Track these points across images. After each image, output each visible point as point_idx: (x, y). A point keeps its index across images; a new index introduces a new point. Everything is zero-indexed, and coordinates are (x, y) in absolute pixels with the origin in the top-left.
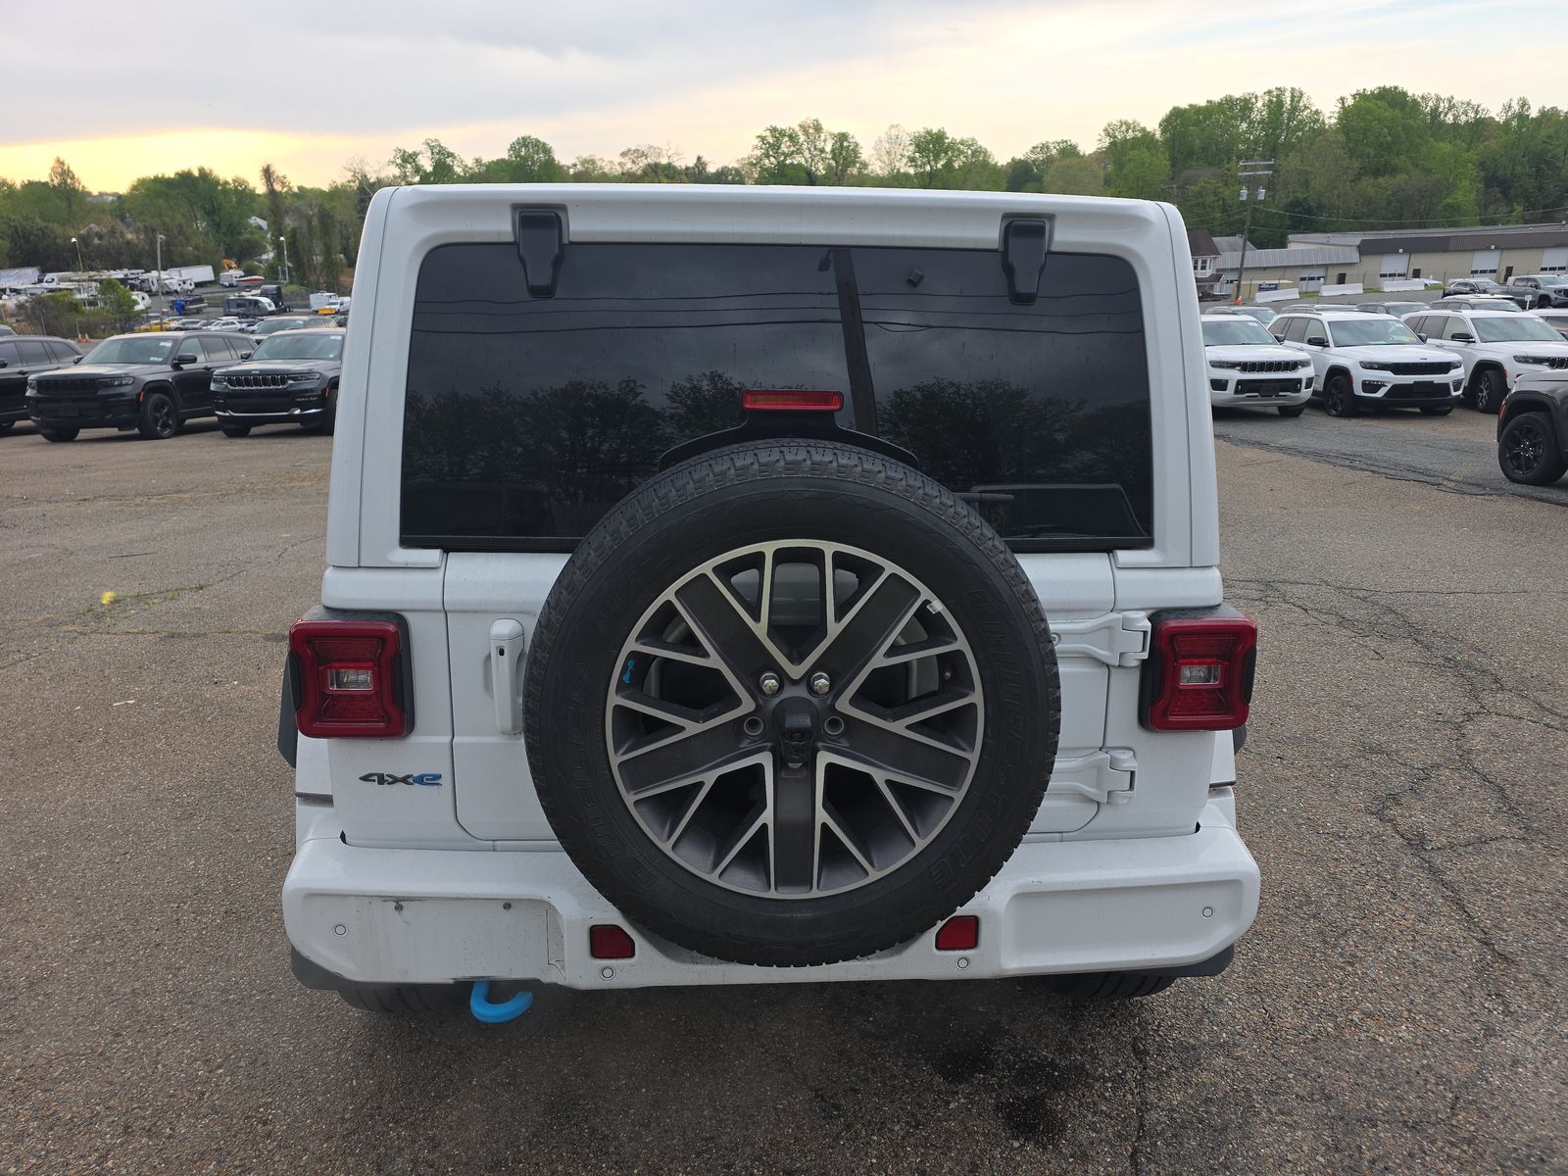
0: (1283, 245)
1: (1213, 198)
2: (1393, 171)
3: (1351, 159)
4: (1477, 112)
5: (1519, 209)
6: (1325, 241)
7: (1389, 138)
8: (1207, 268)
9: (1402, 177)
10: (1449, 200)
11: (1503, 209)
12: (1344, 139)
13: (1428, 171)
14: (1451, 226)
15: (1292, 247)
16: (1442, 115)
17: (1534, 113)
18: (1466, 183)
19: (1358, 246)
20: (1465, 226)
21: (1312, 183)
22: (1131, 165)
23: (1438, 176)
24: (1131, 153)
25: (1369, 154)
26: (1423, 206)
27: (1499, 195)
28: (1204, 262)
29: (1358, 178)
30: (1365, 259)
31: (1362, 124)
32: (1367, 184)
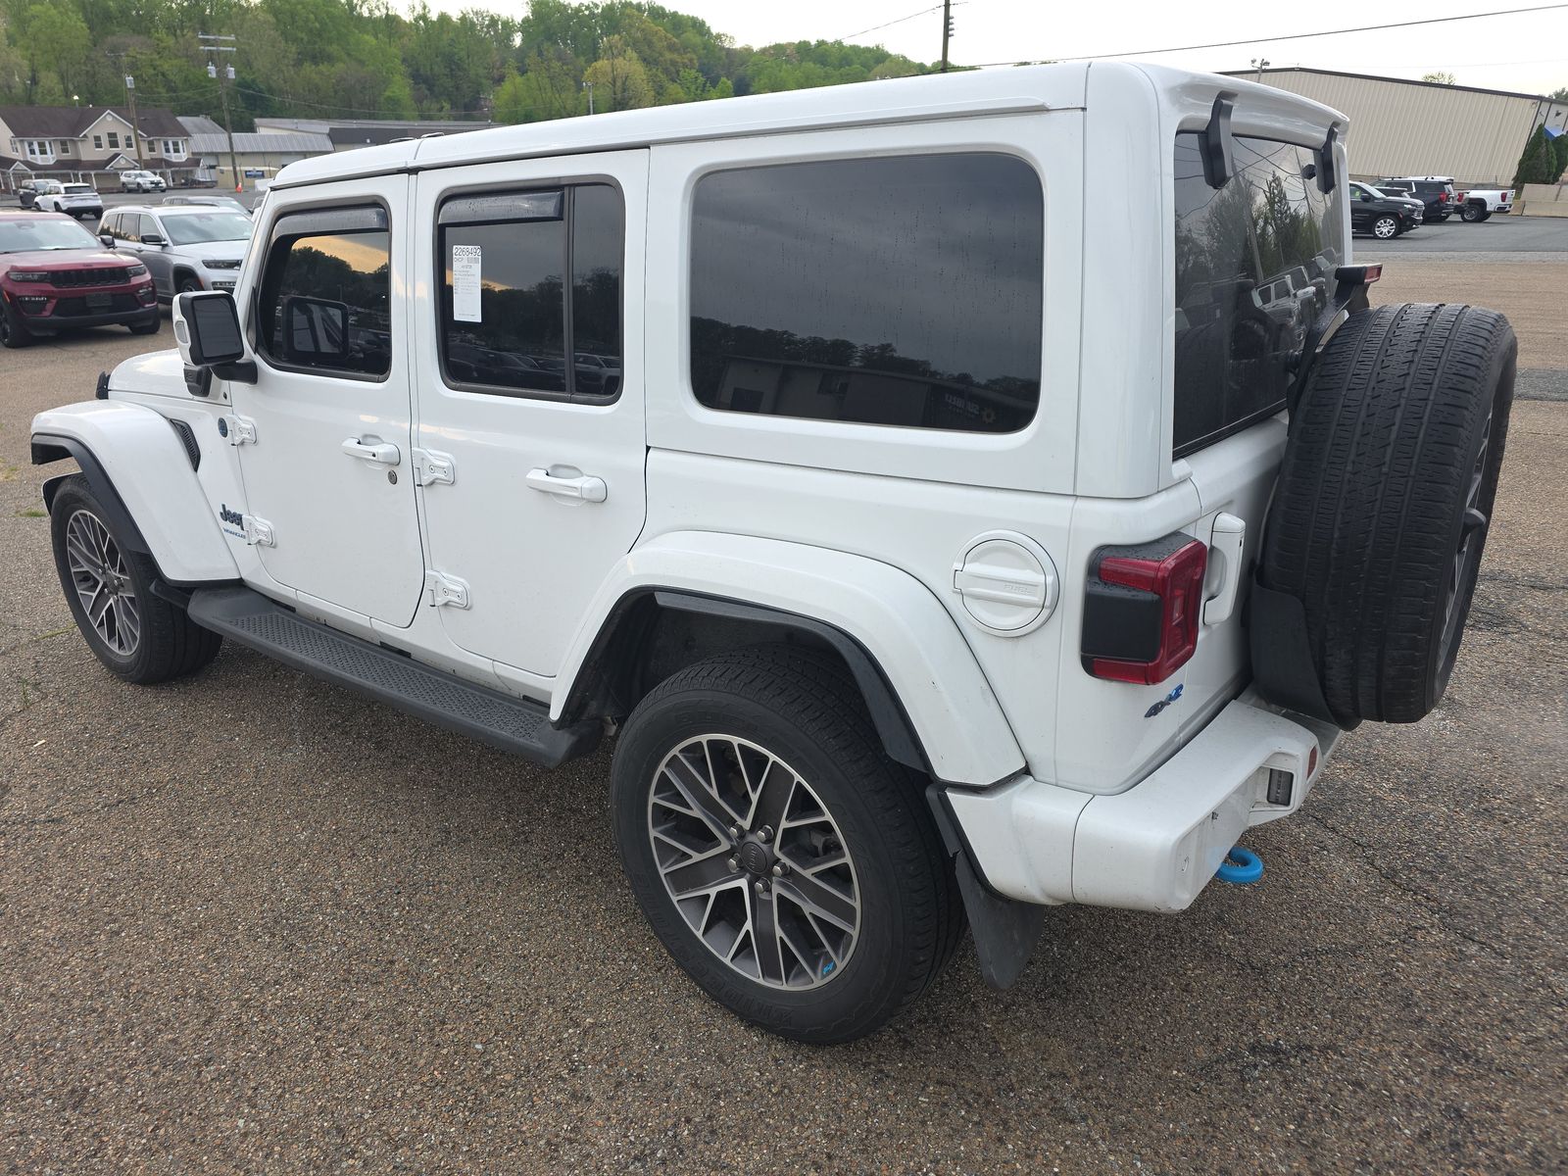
0: (252, 129)
1: (152, 71)
2: (330, 59)
3: (286, 42)
4: (387, 8)
5: (447, 106)
6: (294, 127)
7: (317, 25)
8: (181, 150)
9: (340, 66)
10: (387, 93)
11: (435, 106)
12: (274, 20)
13: (361, 63)
14: (397, 119)
15: (262, 131)
16: (358, 8)
17: (434, 16)
18: (397, 77)
19: (329, 135)
20: (409, 120)
21: (255, 64)
22: (36, 23)
23: (372, 68)
24: (32, 7)
25: (302, 39)
26: (367, 97)
27: (427, 92)
28: (175, 144)
29: (298, 63)
30: (337, 147)
31: (287, 7)
32: (308, 68)
